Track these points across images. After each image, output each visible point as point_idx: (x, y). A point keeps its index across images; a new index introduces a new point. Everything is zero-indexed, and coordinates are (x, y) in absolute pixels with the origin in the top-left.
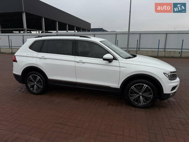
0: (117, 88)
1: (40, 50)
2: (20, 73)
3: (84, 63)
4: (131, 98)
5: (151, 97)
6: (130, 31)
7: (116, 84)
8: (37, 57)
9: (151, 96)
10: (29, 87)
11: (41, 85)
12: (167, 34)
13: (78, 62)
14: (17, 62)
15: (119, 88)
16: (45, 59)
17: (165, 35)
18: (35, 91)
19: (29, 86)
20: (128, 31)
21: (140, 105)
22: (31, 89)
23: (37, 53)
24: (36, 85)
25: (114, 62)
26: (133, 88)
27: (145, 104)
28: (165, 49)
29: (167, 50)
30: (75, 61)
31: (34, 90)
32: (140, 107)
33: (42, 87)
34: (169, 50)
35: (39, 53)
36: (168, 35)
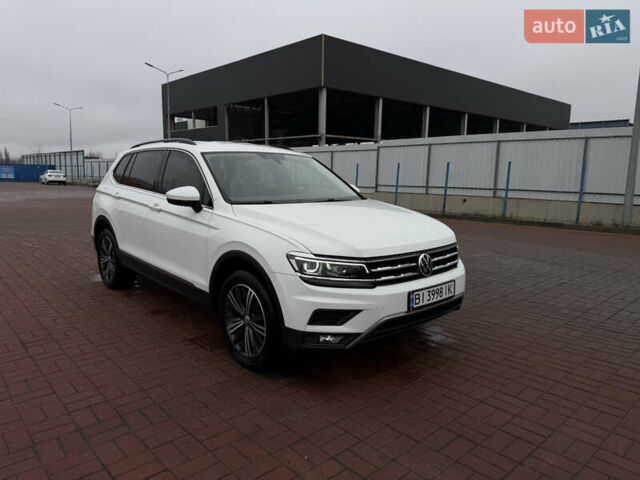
0: (205, 290)
1: (121, 179)
3: (159, 211)
4: (230, 329)
5: (264, 334)
8: (111, 195)
9: (263, 331)
10: (102, 266)
11: (114, 264)
13: (152, 209)
15: (208, 291)
16: (119, 198)
18: (107, 278)
19: (102, 262)
21: (243, 356)
22: (104, 272)
25: (204, 213)
26: (230, 295)
27: (254, 355)
30: (148, 206)
32: (243, 364)
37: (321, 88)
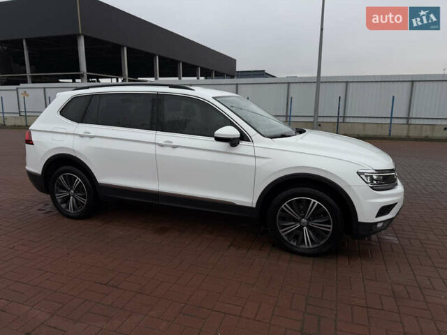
0: (250, 206)
1: (81, 119)
2: (38, 170)
3: (174, 147)
4: (283, 232)
5: (328, 230)
6: (321, 75)
7: (248, 198)
8: (74, 134)
9: (330, 228)
10: (59, 201)
11: (84, 197)
12: (413, 82)
13: (162, 146)
14: (32, 144)
15: (254, 206)
16: (92, 137)
17: (409, 84)
18: (71, 211)
19: (59, 198)
20: (316, 75)
21: (303, 248)
22: (64, 206)
23: (75, 124)
24: (73, 196)
25: (243, 147)
26: (285, 206)
27: (316, 245)
28: (408, 118)
29: (412, 121)
30: (155, 143)
31: (68, 207)
32: (303, 254)
33: (84, 201)
34: (418, 122)
35: (80, 124)
36: (417, 84)
37: (79, 35)
